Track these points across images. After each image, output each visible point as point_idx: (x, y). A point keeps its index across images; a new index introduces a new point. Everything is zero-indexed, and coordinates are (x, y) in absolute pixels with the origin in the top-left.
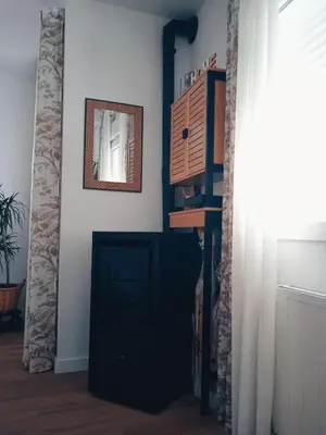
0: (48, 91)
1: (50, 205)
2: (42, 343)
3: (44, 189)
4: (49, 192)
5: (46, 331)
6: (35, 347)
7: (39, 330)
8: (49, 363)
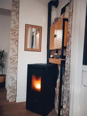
0: (14, 22)
1: (15, 55)
2: (13, 94)
3: (13, 50)
4: (14, 51)
5: (14, 91)
6: (11, 95)
7: (12, 90)
8: (15, 99)
